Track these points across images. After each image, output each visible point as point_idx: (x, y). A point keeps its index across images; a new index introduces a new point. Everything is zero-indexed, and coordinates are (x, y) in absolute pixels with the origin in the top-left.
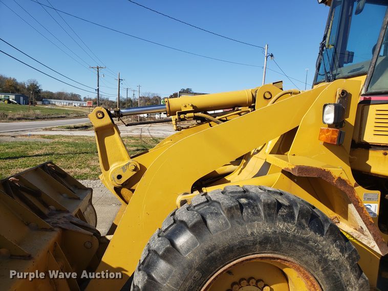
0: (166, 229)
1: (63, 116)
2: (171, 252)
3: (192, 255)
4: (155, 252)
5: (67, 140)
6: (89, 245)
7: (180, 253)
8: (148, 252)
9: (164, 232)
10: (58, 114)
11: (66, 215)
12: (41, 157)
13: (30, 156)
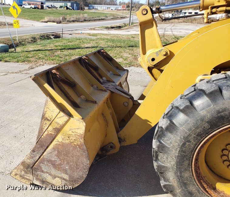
0: (187, 94)
1: (103, 18)
2: (189, 109)
3: (205, 112)
4: (177, 108)
5: (105, 37)
6: (126, 104)
7: (196, 110)
8: (171, 108)
9: (185, 96)
10: (99, 17)
11: (113, 84)
12: (90, 49)
13: (82, 48)
